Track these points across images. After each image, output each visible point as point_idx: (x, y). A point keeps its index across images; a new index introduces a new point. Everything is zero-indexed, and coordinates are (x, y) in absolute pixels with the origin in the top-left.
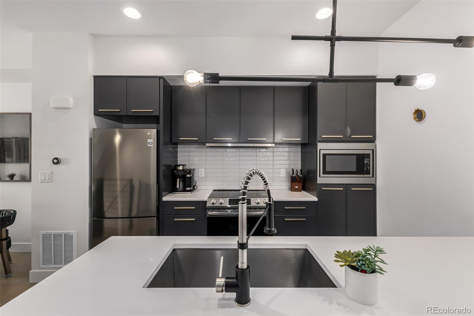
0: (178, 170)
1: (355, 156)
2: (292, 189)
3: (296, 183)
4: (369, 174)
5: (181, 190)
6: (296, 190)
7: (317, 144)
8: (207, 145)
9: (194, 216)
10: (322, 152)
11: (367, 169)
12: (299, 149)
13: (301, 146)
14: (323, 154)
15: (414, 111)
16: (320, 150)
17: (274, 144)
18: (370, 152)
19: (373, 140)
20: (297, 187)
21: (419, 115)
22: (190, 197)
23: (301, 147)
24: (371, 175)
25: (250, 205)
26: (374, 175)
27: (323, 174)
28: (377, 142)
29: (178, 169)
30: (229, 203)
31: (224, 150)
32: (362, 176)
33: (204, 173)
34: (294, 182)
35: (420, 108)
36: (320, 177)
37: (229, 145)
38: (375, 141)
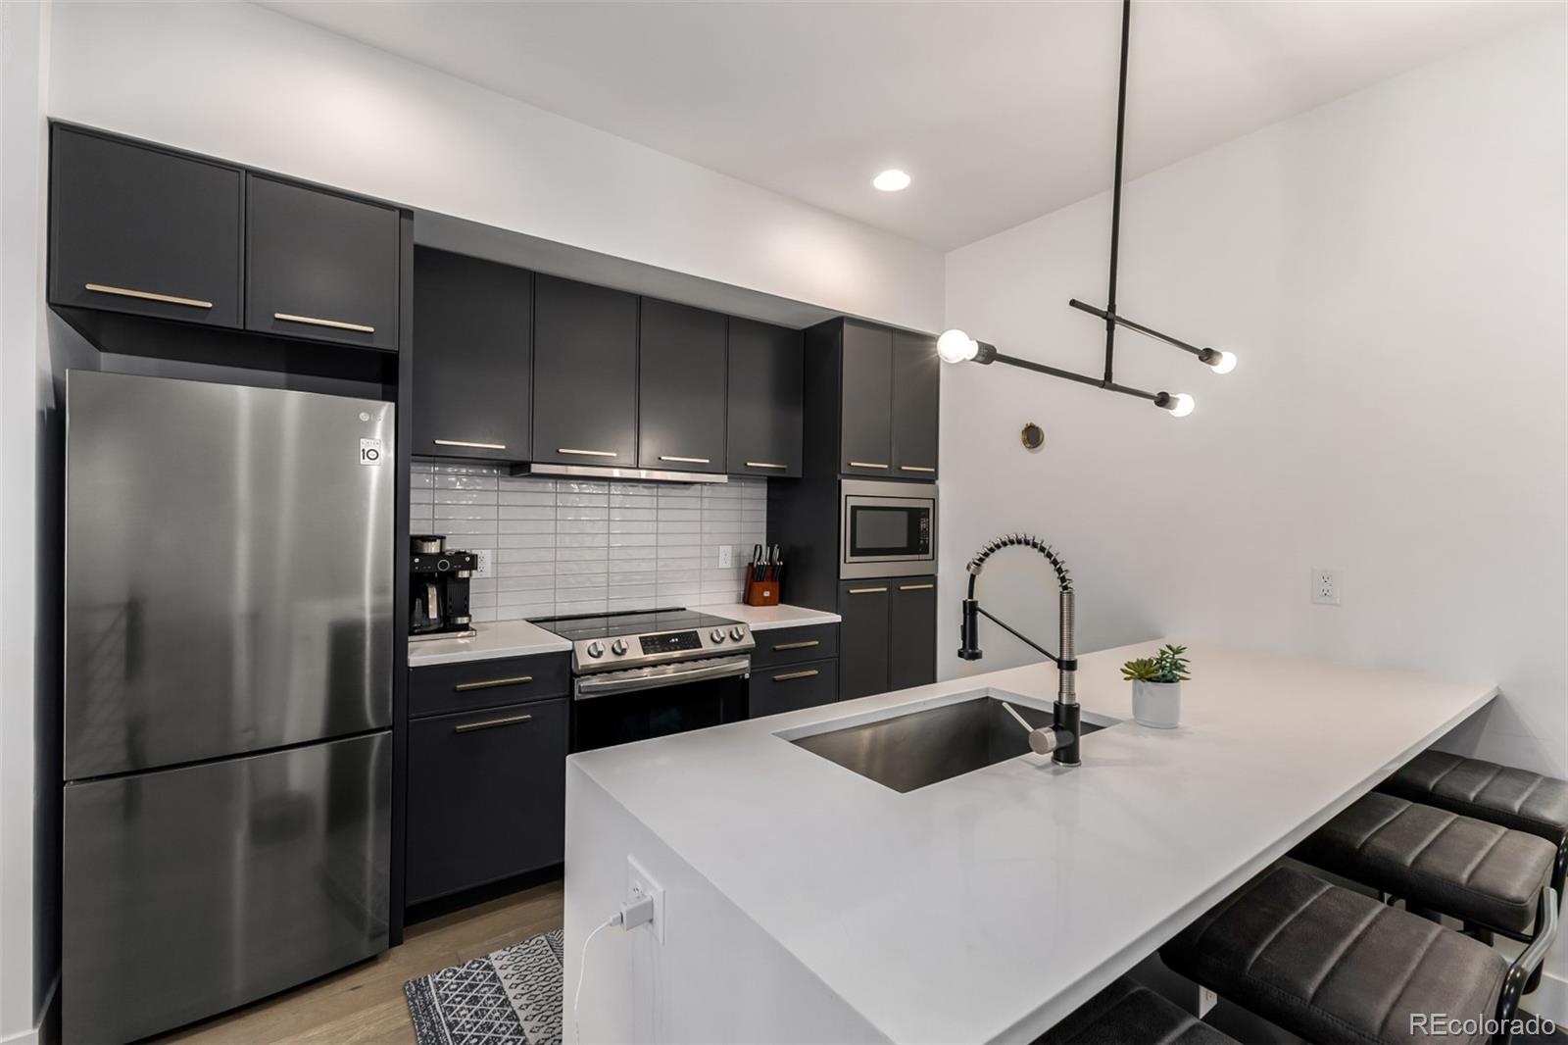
0: (424, 554)
1: (905, 514)
2: (748, 599)
3: (765, 584)
4: (928, 553)
5: (432, 628)
6: (766, 602)
7: (840, 482)
8: (536, 468)
9: (526, 707)
10: (852, 502)
11: (924, 541)
12: (761, 491)
13: (766, 485)
14: (853, 507)
15: (1024, 427)
16: (846, 496)
17: (726, 476)
18: (928, 504)
19: (931, 479)
20: (767, 594)
21: (1032, 436)
22: (466, 647)
23: (769, 488)
24: (930, 556)
25: (699, 649)
26: (934, 558)
27: (852, 555)
28: (941, 482)
29: (426, 551)
30: (644, 649)
31: (560, 486)
32: (916, 557)
33: (492, 563)
34: (760, 581)
35: (1037, 424)
36: (845, 562)
37: (616, 473)
38: (937, 482)
